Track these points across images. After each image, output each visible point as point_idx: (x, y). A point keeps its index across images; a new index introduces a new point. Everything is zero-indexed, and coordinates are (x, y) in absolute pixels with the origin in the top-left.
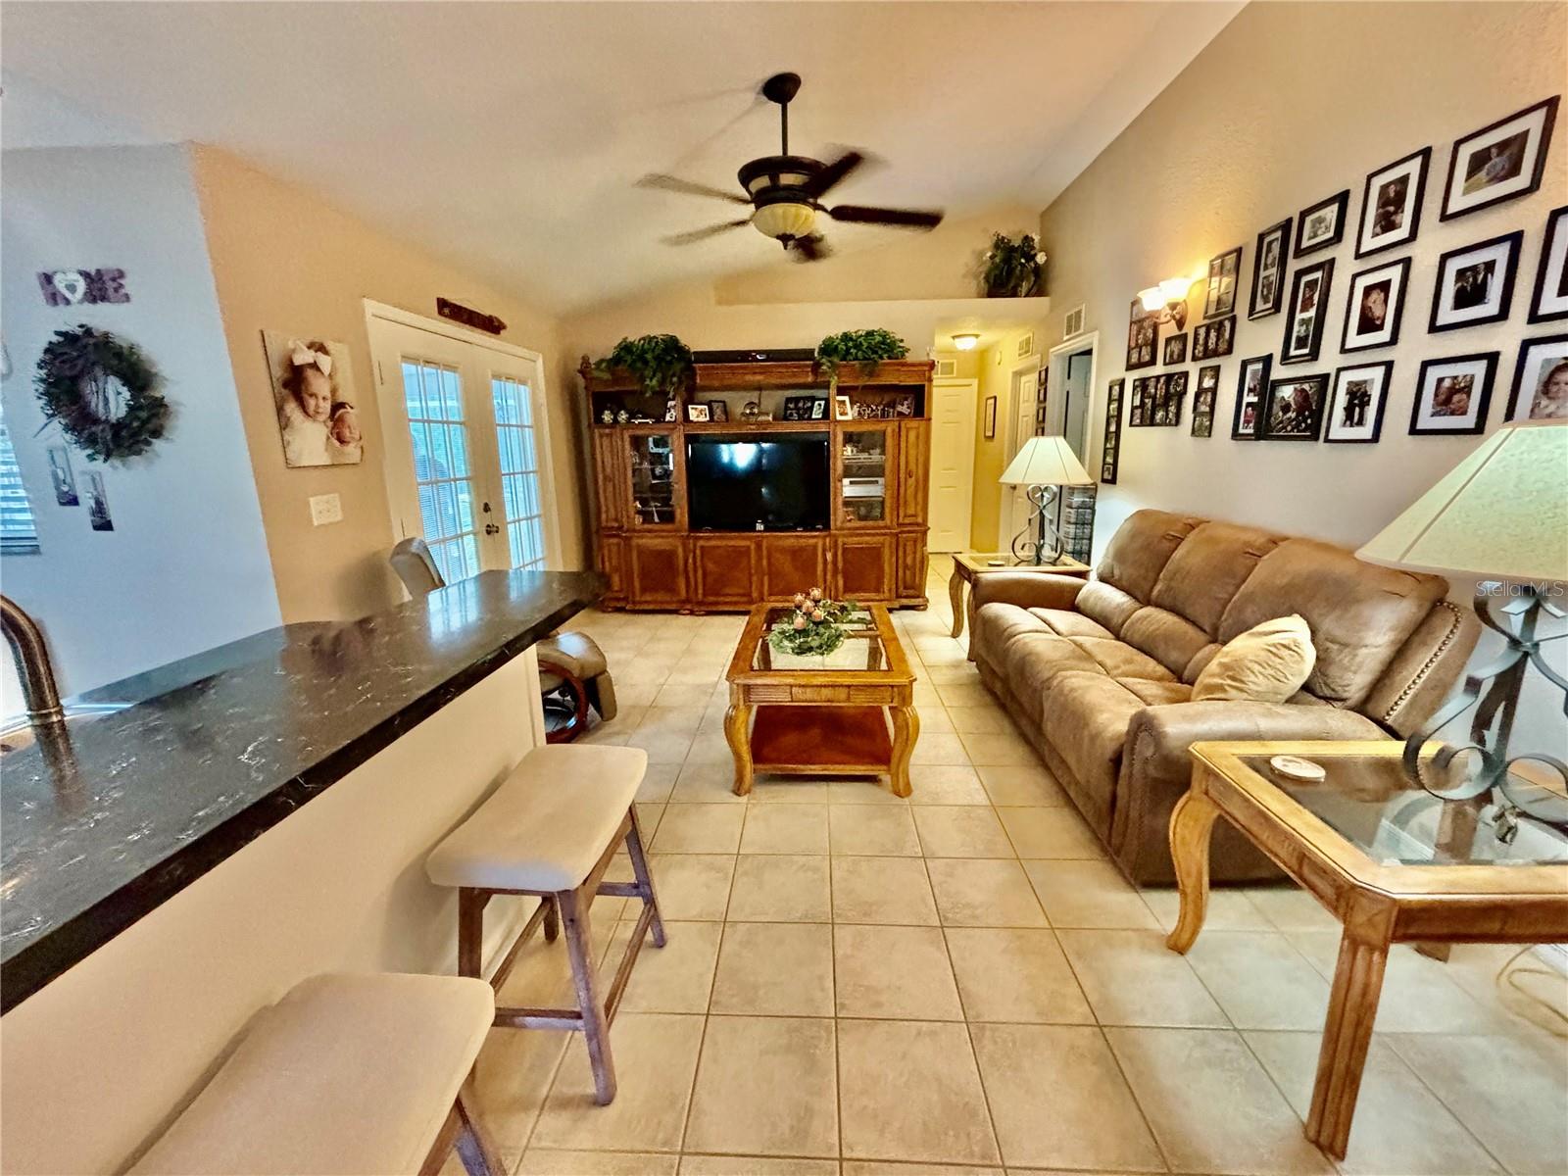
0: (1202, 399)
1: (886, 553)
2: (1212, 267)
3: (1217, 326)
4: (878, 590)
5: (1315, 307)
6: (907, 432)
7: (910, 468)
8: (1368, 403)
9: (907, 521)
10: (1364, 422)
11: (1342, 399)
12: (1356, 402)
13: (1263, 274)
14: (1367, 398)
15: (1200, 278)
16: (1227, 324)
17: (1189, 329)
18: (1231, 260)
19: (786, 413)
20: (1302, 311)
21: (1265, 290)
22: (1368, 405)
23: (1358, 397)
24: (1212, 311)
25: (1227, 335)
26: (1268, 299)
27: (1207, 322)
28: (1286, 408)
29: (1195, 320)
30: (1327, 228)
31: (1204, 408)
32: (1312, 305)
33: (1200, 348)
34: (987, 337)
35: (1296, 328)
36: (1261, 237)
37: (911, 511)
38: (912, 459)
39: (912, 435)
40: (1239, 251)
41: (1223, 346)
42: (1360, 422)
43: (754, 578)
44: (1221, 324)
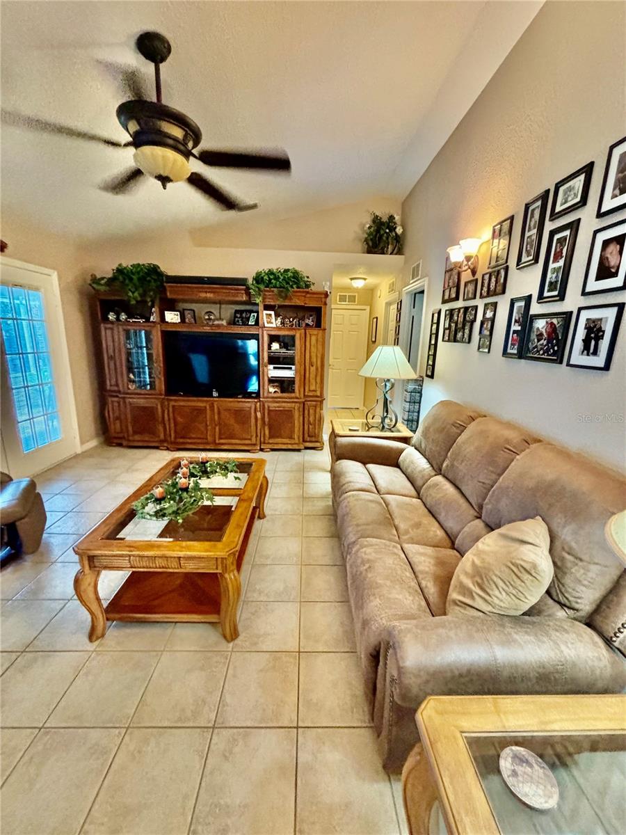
0: (485, 326)
1: (296, 414)
2: (494, 231)
3: (496, 274)
4: (291, 438)
5: (563, 259)
6: (310, 337)
7: (312, 360)
8: (602, 337)
9: (311, 394)
10: (598, 353)
11: (581, 333)
12: (593, 335)
13: (527, 234)
14: (601, 333)
15: (487, 240)
16: (503, 273)
17: (479, 276)
18: (506, 225)
19: (234, 320)
20: (554, 262)
21: (529, 246)
22: (602, 339)
23: (594, 332)
24: (493, 263)
25: (502, 281)
26: (530, 253)
27: (490, 270)
28: (540, 336)
29: (483, 269)
30: (576, 195)
31: (487, 333)
32: (562, 257)
33: (485, 289)
34: (371, 280)
35: (549, 275)
36: (527, 206)
37: (313, 388)
38: (313, 355)
39: (314, 338)
40: (512, 218)
41: (499, 288)
42: (595, 353)
43: (209, 428)
44: (498, 272)
